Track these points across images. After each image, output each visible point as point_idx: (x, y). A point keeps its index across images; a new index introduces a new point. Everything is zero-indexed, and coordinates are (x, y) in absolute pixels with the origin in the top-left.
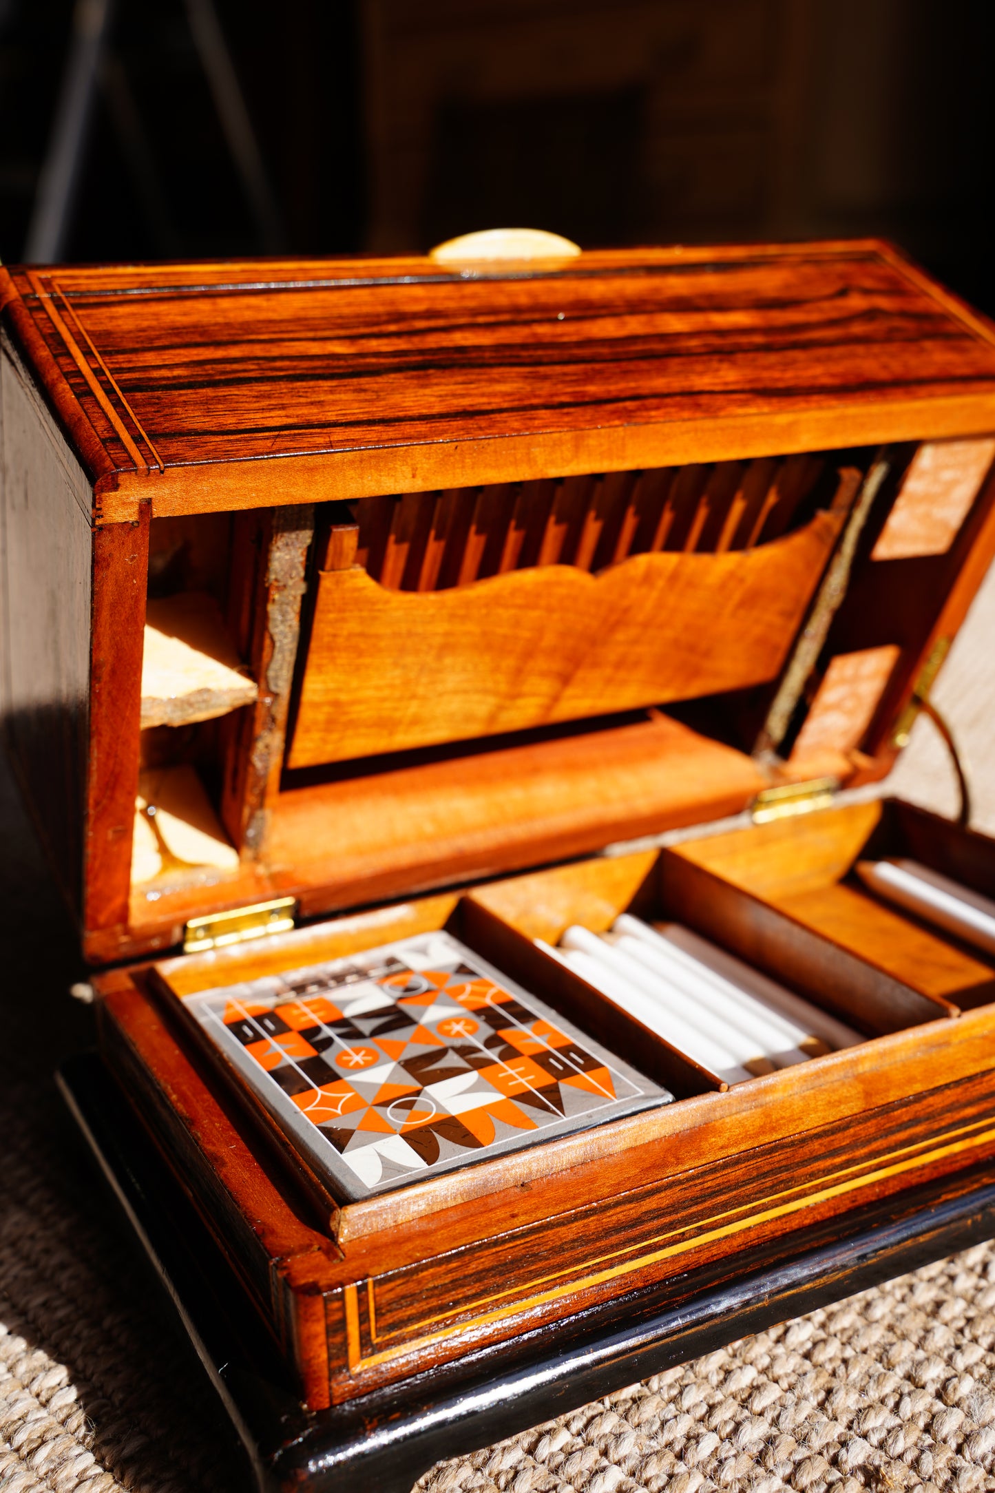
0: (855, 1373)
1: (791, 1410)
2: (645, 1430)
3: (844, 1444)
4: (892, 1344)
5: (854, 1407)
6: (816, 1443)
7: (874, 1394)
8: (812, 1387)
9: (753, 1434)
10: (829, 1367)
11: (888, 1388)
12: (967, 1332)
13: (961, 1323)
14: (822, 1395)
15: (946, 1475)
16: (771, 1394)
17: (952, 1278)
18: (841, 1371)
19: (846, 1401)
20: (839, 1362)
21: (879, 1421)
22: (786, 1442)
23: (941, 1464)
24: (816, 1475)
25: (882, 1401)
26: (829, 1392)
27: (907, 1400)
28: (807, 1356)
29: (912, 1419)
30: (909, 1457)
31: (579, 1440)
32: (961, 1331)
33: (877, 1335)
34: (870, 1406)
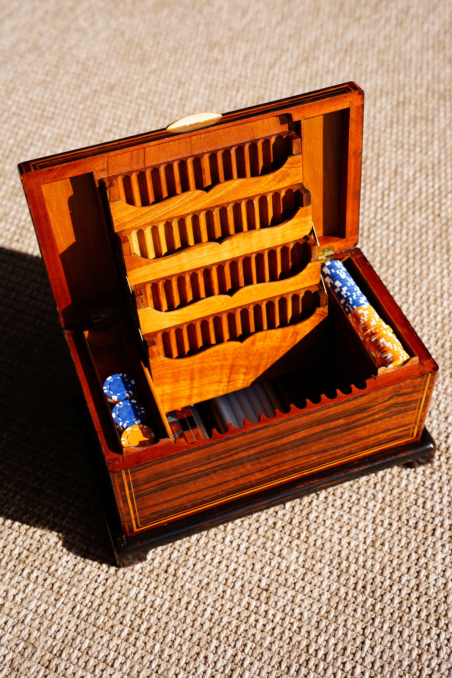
0: (258, 556)
1: (245, 574)
2: (212, 593)
3: (260, 581)
4: (265, 543)
5: (260, 567)
6: (253, 582)
7: (264, 561)
8: (248, 564)
9: (238, 585)
10: (252, 556)
11: (267, 557)
12: (283, 531)
13: (281, 529)
14: (252, 566)
15: (285, 581)
16: (240, 569)
17: (277, 512)
18: (255, 557)
19: (258, 566)
20: (254, 554)
21: (267, 569)
22: (247, 584)
23: (283, 578)
24: (256, 593)
25: (266, 562)
26: (253, 564)
27: (272, 561)
28: (245, 553)
29: (274, 566)
30: (275, 579)
31: (197, 601)
32: (281, 531)
33: (262, 540)
34: (264, 566)
